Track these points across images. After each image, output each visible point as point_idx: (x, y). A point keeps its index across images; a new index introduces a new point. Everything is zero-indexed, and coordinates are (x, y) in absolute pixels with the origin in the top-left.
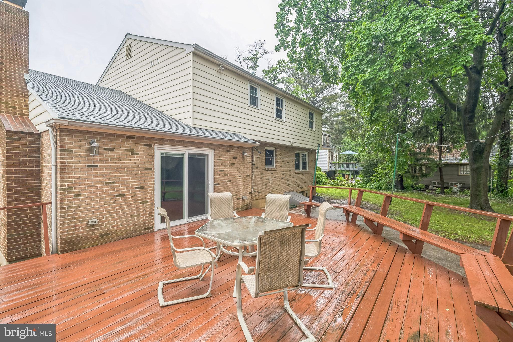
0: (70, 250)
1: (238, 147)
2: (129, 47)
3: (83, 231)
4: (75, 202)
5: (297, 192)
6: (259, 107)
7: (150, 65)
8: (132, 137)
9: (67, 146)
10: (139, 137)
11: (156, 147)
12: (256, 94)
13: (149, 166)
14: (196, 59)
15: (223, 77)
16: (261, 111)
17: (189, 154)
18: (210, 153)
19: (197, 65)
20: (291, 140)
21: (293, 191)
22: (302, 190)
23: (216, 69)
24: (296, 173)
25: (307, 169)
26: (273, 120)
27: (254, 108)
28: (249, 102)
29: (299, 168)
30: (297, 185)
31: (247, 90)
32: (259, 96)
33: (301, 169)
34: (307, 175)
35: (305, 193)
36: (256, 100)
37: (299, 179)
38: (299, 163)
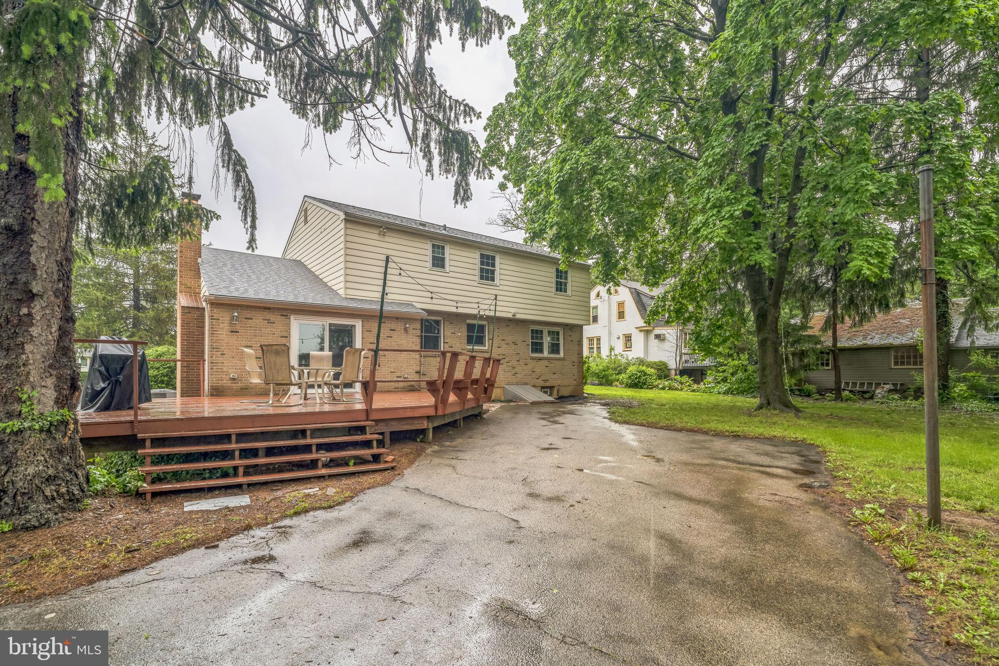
0: (217, 395)
1: (397, 318)
2: (306, 210)
3: (226, 383)
4: (220, 359)
5: (534, 386)
6: (447, 268)
7: (319, 232)
8: (269, 309)
9: (215, 315)
10: (274, 308)
11: (292, 317)
12: (443, 254)
13: (285, 334)
14: (349, 226)
15: (387, 239)
16: (451, 274)
17: (330, 325)
18: (358, 325)
19: (350, 232)
20: (513, 310)
21: (526, 384)
22: (547, 384)
23: (377, 231)
24: (532, 358)
25: (562, 355)
26: (475, 284)
27: (437, 271)
28: (429, 264)
29: (541, 351)
30: (534, 375)
31: (425, 250)
32: (447, 255)
33: (546, 354)
34: (559, 363)
35: (555, 389)
36: (443, 260)
37: (540, 367)
38: (541, 344)
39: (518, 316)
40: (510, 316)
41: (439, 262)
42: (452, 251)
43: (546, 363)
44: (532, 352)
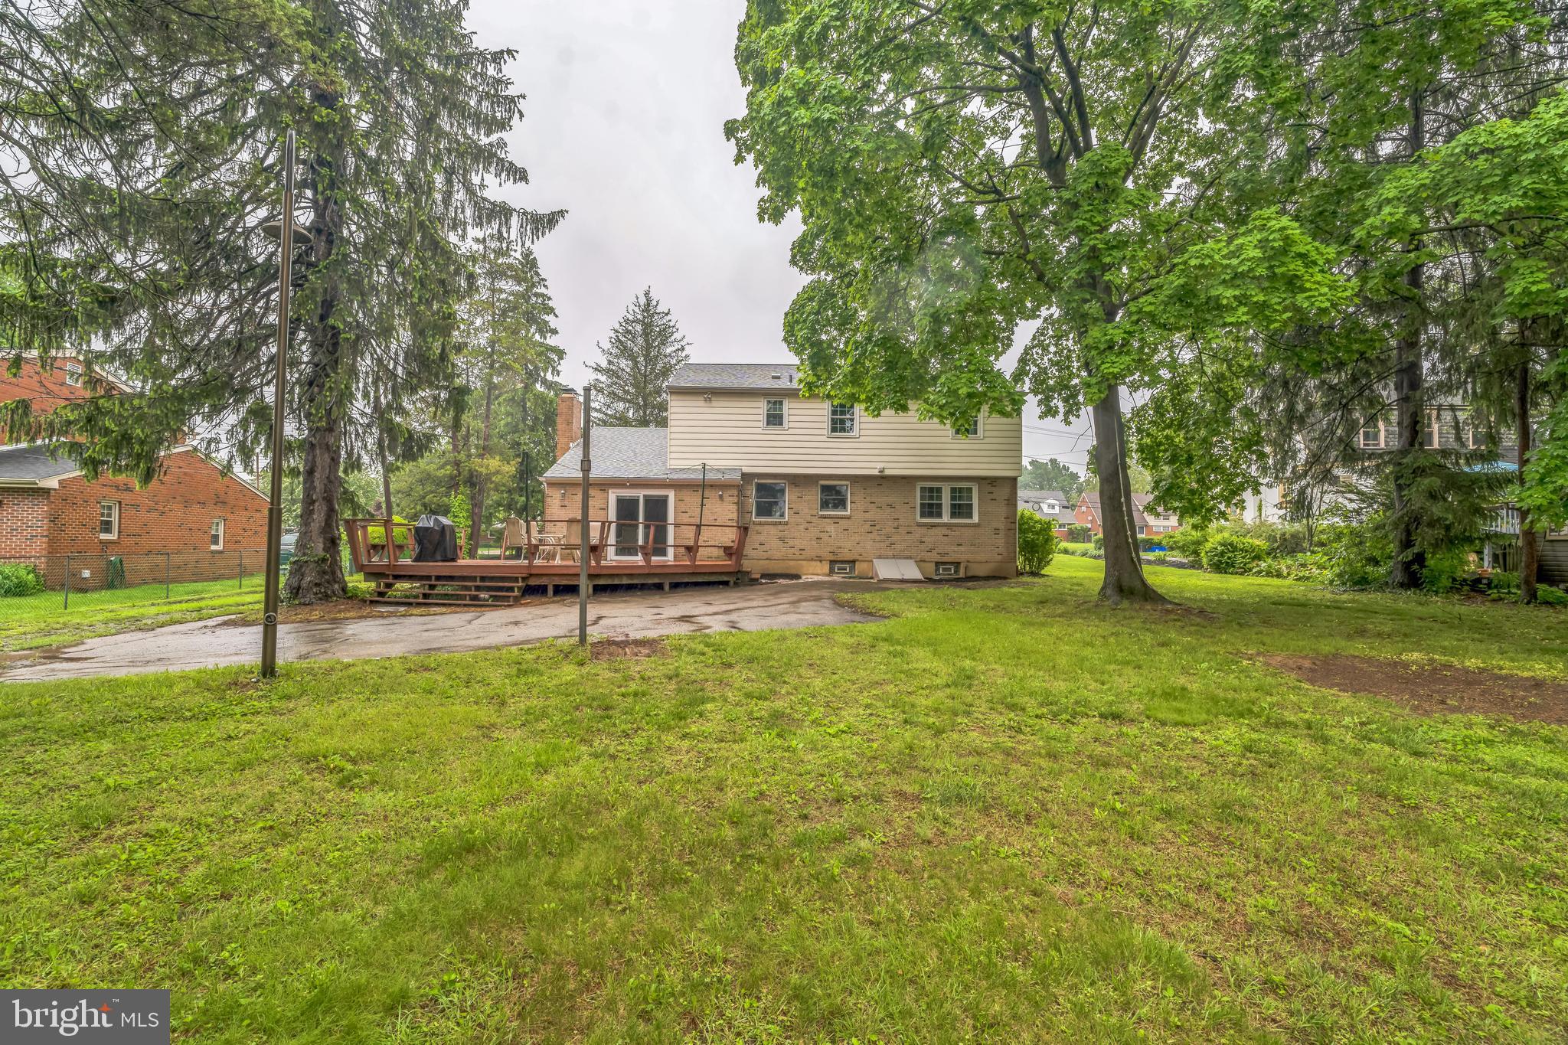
5: (921, 561)
6: (787, 425)
11: (613, 491)
12: (781, 409)
13: (605, 505)
16: (792, 431)
17: (645, 496)
18: (670, 493)
21: (904, 557)
22: (947, 559)
24: (919, 525)
25: (976, 519)
26: (824, 438)
27: (774, 429)
28: (762, 424)
29: (940, 515)
30: (923, 547)
31: (760, 408)
32: (785, 411)
33: (946, 518)
34: (970, 530)
35: (962, 566)
36: (781, 416)
37: (933, 537)
38: (940, 506)
39: (888, 472)
40: (876, 472)
41: (775, 419)
42: (792, 405)
43: (944, 531)
44: (922, 515)
